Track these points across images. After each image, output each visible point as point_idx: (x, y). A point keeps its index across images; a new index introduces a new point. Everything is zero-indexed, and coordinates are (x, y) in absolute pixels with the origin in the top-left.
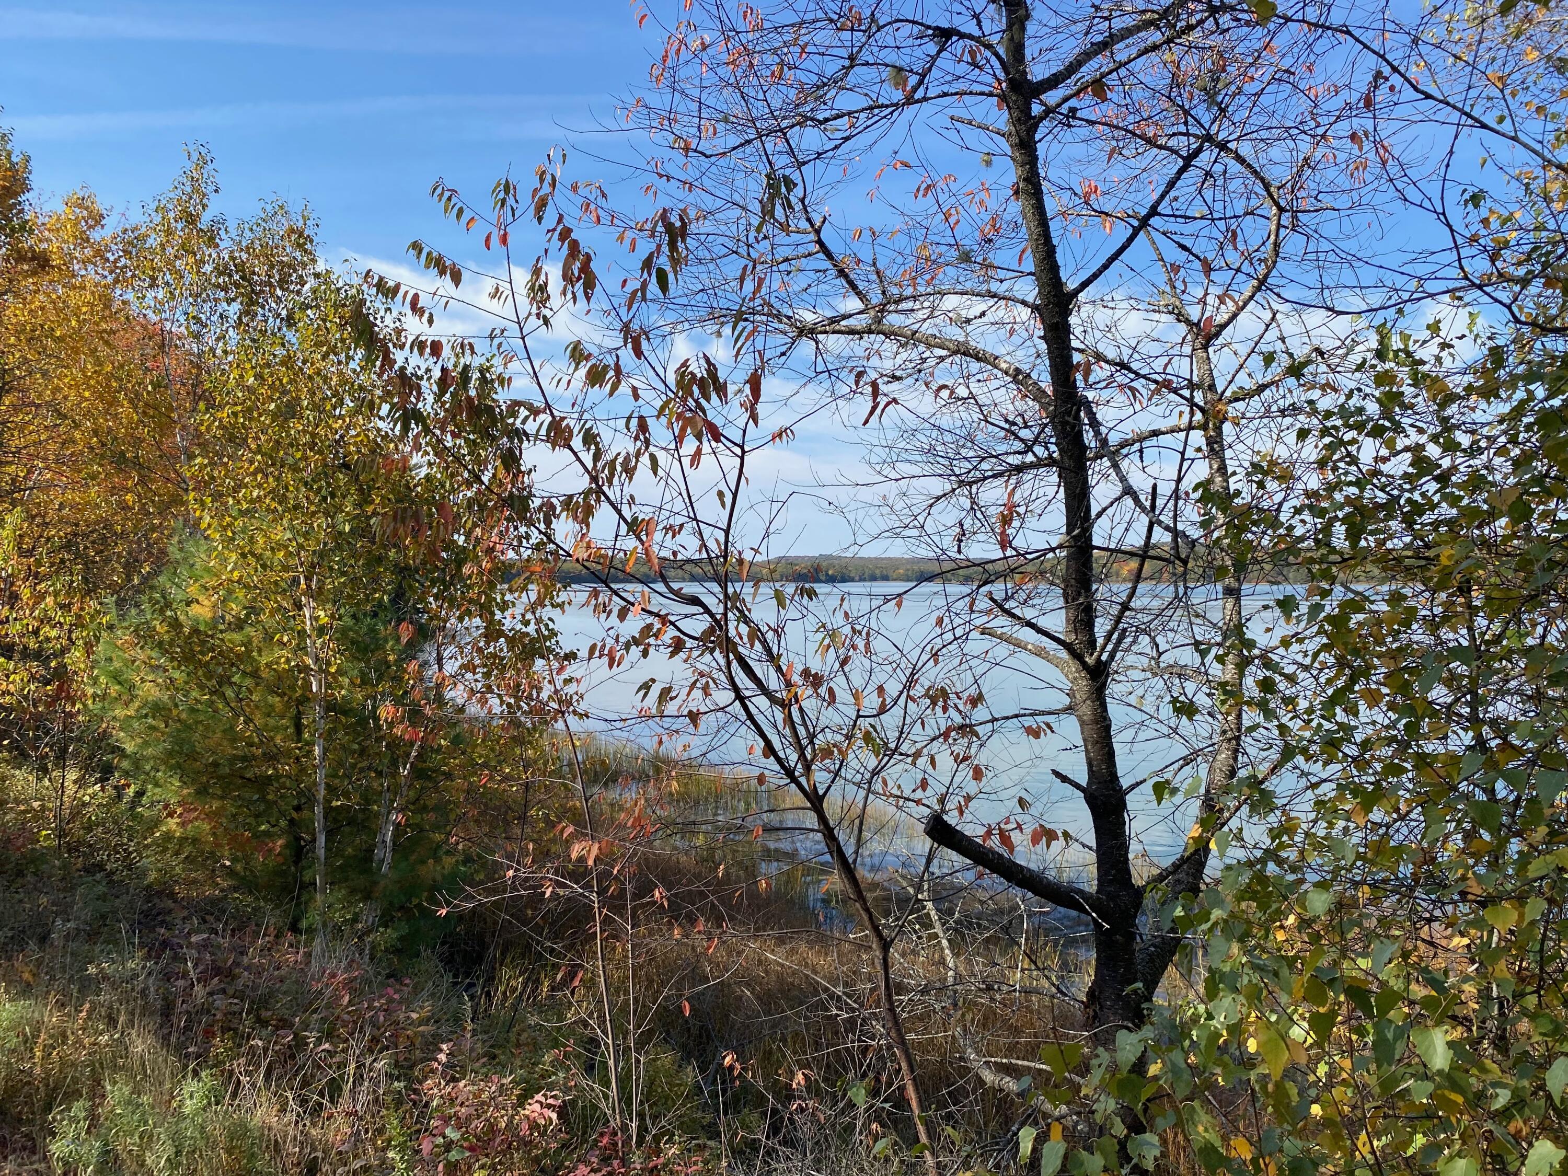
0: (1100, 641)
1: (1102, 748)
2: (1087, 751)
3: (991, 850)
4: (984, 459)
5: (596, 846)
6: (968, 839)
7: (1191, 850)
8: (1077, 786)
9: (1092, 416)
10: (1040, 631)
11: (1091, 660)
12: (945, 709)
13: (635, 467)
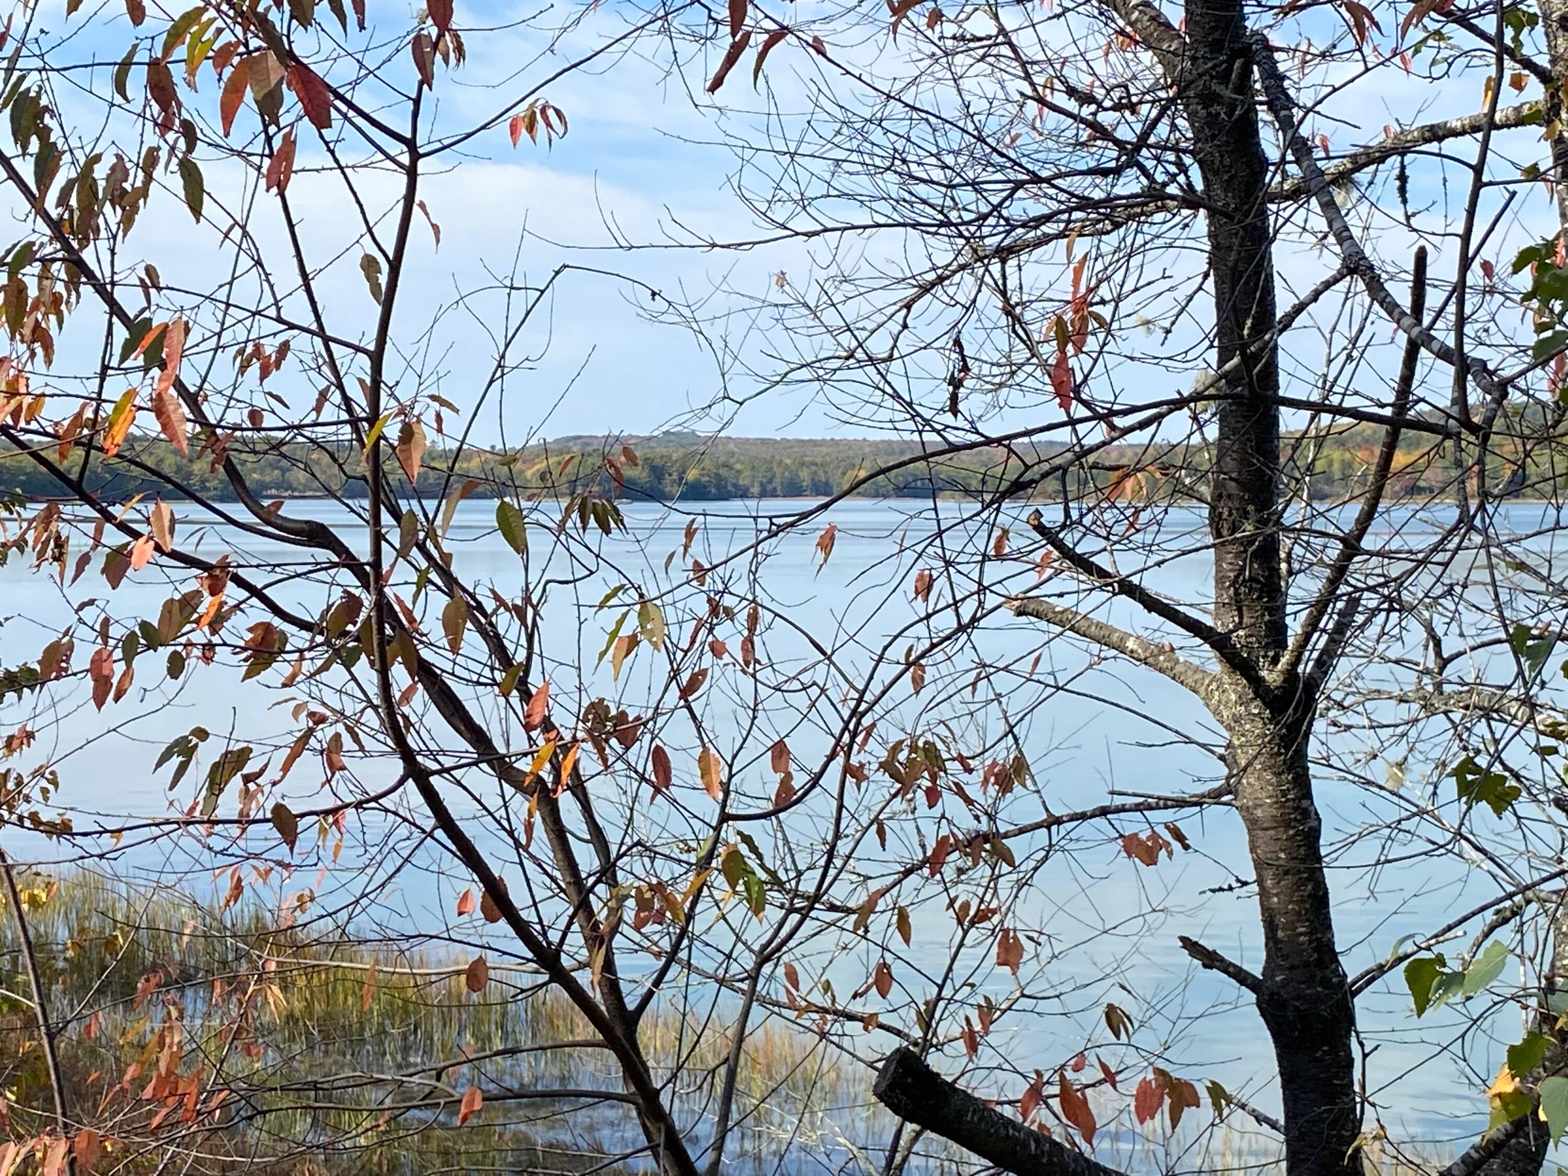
0: (1295, 626)
1: (1298, 886)
2: (1264, 894)
3: (1042, 1137)
4: (1019, 185)
5: (62, 1148)
6: (983, 1108)
7: (1504, 1124)
8: (1240, 976)
9: (1274, 78)
10: (1152, 604)
11: (1272, 676)
12: (933, 796)
13: (144, 192)
